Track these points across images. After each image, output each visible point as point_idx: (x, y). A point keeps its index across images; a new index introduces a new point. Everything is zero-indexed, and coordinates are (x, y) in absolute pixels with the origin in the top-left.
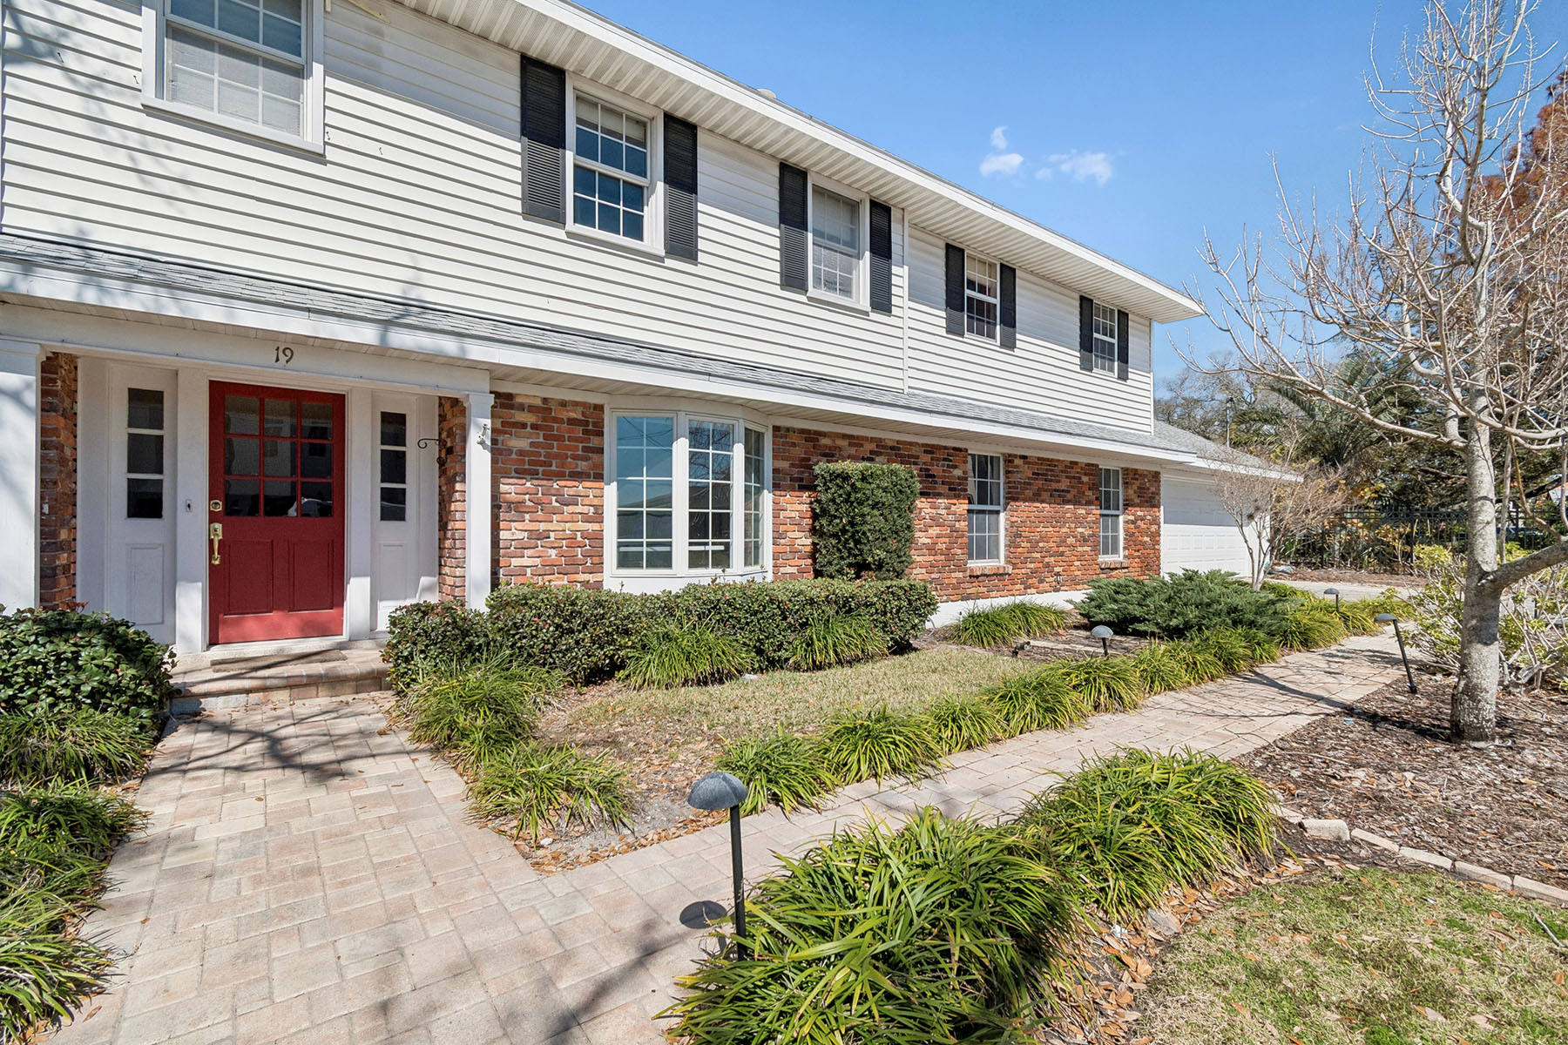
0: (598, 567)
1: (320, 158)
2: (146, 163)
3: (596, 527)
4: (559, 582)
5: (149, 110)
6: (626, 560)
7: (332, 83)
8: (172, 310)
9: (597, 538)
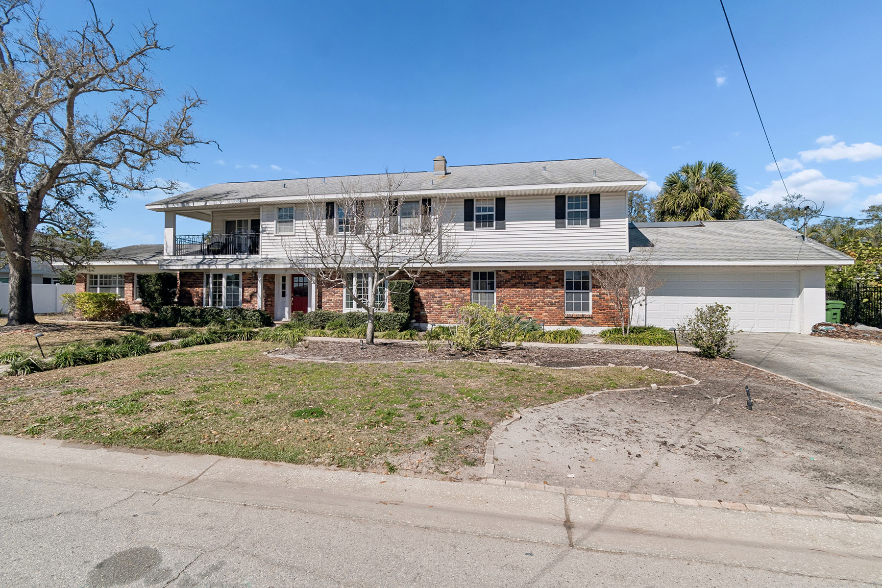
0: (342, 307)
1: (294, 236)
2: (275, 244)
3: (341, 298)
4: (332, 310)
5: (275, 236)
6: (347, 306)
7: (297, 222)
8: (269, 267)
9: (342, 301)
